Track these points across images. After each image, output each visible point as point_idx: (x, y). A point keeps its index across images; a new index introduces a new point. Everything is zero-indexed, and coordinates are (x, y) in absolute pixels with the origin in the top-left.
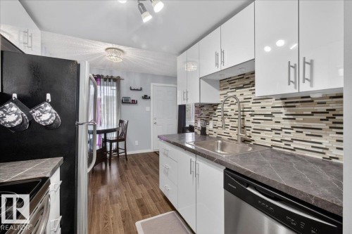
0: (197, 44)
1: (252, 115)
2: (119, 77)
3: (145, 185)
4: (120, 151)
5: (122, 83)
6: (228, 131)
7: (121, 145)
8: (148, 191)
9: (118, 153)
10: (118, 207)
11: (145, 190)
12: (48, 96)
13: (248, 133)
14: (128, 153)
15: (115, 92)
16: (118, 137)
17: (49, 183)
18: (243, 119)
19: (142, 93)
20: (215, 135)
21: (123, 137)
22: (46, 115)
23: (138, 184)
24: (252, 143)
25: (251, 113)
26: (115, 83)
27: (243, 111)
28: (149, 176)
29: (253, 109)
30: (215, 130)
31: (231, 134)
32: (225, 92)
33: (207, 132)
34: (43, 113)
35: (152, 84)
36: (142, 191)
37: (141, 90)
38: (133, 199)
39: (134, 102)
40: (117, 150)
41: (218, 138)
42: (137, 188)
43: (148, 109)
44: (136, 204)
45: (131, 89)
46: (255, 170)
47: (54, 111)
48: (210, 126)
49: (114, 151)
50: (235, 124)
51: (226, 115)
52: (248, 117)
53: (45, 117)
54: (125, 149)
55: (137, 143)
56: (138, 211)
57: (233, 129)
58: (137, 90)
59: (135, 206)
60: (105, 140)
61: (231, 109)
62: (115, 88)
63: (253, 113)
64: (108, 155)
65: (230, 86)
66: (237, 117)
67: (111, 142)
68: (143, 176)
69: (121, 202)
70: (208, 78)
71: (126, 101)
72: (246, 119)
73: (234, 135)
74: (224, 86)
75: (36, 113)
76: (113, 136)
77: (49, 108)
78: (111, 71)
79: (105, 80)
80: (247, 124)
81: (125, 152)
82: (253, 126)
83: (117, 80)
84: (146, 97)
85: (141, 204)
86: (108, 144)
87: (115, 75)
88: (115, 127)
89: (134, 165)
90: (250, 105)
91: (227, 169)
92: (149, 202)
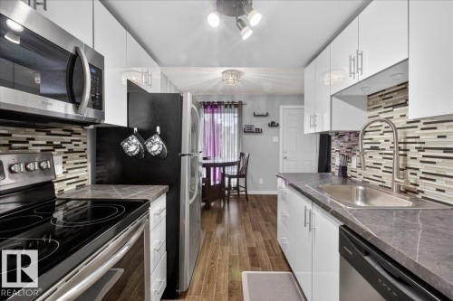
0: (328, 47)
1: (420, 149)
2: (241, 102)
3: (263, 233)
4: (241, 189)
5: (245, 108)
6: (380, 173)
7: (242, 181)
8: (265, 241)
9: (239, 191)
10: (227, 249)
11: (261, 239)
12: (158, 129)
13: (412, 179)
14: (248, 193)
15: (236, 119)
16: (238, 172)
17: (149, 205)
18: (406, 155)
19: (269, 120)
20: (360, 179)
21: (244, 173)
22: (156, 146)
23: (254, 230)
24: (420, 196)
25: (418, 145)
26: (236, 110)
27: (405, 143)
28: (269, 223)
29: (423, 138)
30: (359, 170)
31: (384, 179)
32: (375, 112)
33: (349, 174)
34: (153, 144)
35: (281, 107)
36: (257, 239)
37: (267, 115)
38: (245, 246)
39: (258, 131)
40: (237, 188)
41: (364, 183)
42: (253, 235)
43: (275, 139)
44: (247, 251)
45: (255, 115)
46: (379, 233)
47: (161, 142)
48: (353, 164)
49: (235, 188)
50: (389, 163)
51: (377, 148)
52: (413, 152)
53: (155, 148)
54: (246, 188)
55: (261, 181)
56: (248, 261)
57: (388, 170)
58: (262, 116)
59: (245, 253)
60: (223, 175)
61: (385, 140)
62: (236, 115)
63: (423, 146)
64: (226, 192)
65: (383, 104)
66: (392, 152)
67: (230, 177)
68: (262, 223)
69: (232, 245)
70: (344, 93)
71: (249, 130)
72: (409, 155)
73: (388, 179)
74: (374, 103)
75: (149, 144)
76: (233, 170)
77: (158, 139)
78: (232, 96)
79: (226, 106)
80: (411, 164)
81: (246, 191)
82: (423, 167)
83: (238, 106)
84: (273, 125)
85: (253, 253)
86: (227, 179)
87: (237, 101)
88: (236, 160)
89: (254, 207)
90: (417, 132)
91: (344, 226)
92: (263, 254)
